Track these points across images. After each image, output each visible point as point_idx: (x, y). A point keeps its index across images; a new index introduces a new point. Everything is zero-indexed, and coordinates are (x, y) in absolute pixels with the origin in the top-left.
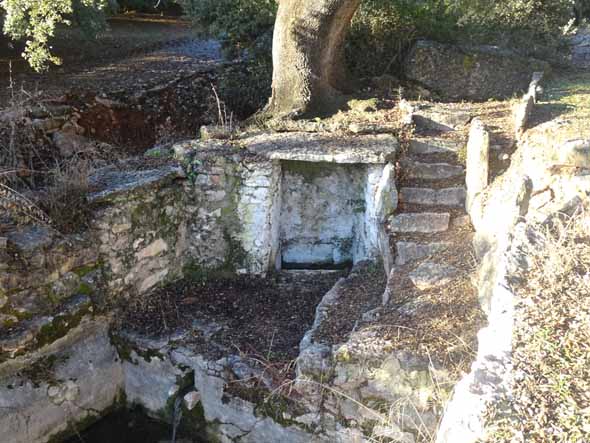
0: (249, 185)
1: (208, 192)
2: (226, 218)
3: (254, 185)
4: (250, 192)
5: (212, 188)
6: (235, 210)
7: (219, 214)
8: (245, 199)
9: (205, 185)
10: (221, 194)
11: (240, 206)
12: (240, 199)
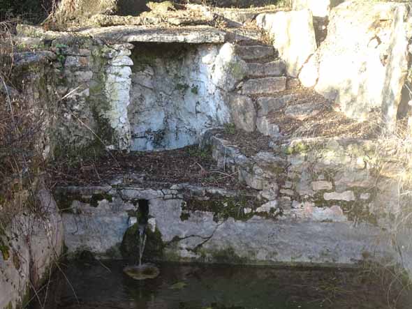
0: (116, 64)
1: (77, 73)
2: (94, 98)
3: (120, 64)
4: (117, 71)
5: (81, 69)
6: (103, 88)
7: (88, 94)
8: (111, 77)
9: (75, 66)
10: (89, 74)
11: (107, 85)
12: (107, 78)
